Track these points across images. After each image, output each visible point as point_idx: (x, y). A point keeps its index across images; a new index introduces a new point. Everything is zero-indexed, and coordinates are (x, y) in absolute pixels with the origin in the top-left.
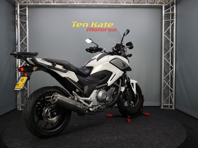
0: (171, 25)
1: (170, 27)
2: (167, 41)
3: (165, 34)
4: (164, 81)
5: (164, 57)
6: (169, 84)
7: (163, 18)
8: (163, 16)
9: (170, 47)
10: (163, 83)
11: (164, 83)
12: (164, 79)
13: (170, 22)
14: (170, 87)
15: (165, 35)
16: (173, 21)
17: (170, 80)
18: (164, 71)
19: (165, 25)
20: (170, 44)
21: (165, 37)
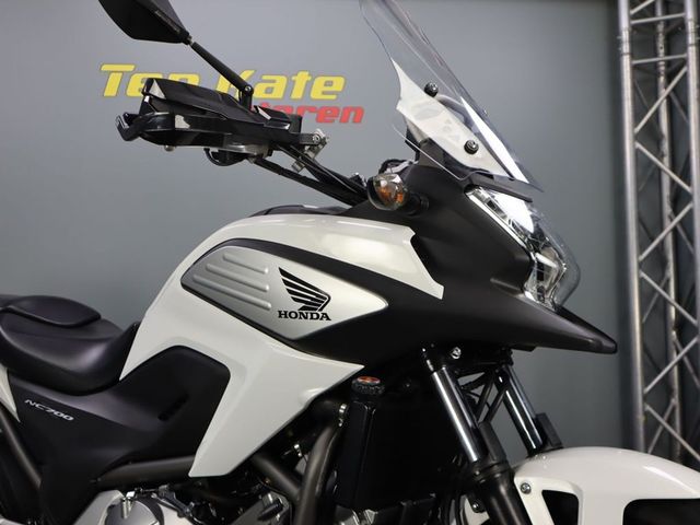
0: (664, 93)
1: (661, 104)
2: (650, 176)
3: (637, 137)
4: (648, 408)
5: (640, 265)
6: (670, 421)
7: (626, 48)
8: (625, 36)
9: (667, 209)
10: (641, 418)
11: (646, 422)
12: (645, 398)
13: (658, 75)
14: (677, 435)
15: (638, 145)
16: (684, 62)
17: (675, 401)
18: (645, 349)
19: (634, 88)
20: (666, 192)
21: (637, 153)
